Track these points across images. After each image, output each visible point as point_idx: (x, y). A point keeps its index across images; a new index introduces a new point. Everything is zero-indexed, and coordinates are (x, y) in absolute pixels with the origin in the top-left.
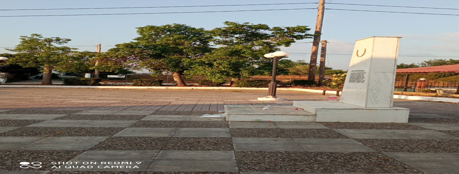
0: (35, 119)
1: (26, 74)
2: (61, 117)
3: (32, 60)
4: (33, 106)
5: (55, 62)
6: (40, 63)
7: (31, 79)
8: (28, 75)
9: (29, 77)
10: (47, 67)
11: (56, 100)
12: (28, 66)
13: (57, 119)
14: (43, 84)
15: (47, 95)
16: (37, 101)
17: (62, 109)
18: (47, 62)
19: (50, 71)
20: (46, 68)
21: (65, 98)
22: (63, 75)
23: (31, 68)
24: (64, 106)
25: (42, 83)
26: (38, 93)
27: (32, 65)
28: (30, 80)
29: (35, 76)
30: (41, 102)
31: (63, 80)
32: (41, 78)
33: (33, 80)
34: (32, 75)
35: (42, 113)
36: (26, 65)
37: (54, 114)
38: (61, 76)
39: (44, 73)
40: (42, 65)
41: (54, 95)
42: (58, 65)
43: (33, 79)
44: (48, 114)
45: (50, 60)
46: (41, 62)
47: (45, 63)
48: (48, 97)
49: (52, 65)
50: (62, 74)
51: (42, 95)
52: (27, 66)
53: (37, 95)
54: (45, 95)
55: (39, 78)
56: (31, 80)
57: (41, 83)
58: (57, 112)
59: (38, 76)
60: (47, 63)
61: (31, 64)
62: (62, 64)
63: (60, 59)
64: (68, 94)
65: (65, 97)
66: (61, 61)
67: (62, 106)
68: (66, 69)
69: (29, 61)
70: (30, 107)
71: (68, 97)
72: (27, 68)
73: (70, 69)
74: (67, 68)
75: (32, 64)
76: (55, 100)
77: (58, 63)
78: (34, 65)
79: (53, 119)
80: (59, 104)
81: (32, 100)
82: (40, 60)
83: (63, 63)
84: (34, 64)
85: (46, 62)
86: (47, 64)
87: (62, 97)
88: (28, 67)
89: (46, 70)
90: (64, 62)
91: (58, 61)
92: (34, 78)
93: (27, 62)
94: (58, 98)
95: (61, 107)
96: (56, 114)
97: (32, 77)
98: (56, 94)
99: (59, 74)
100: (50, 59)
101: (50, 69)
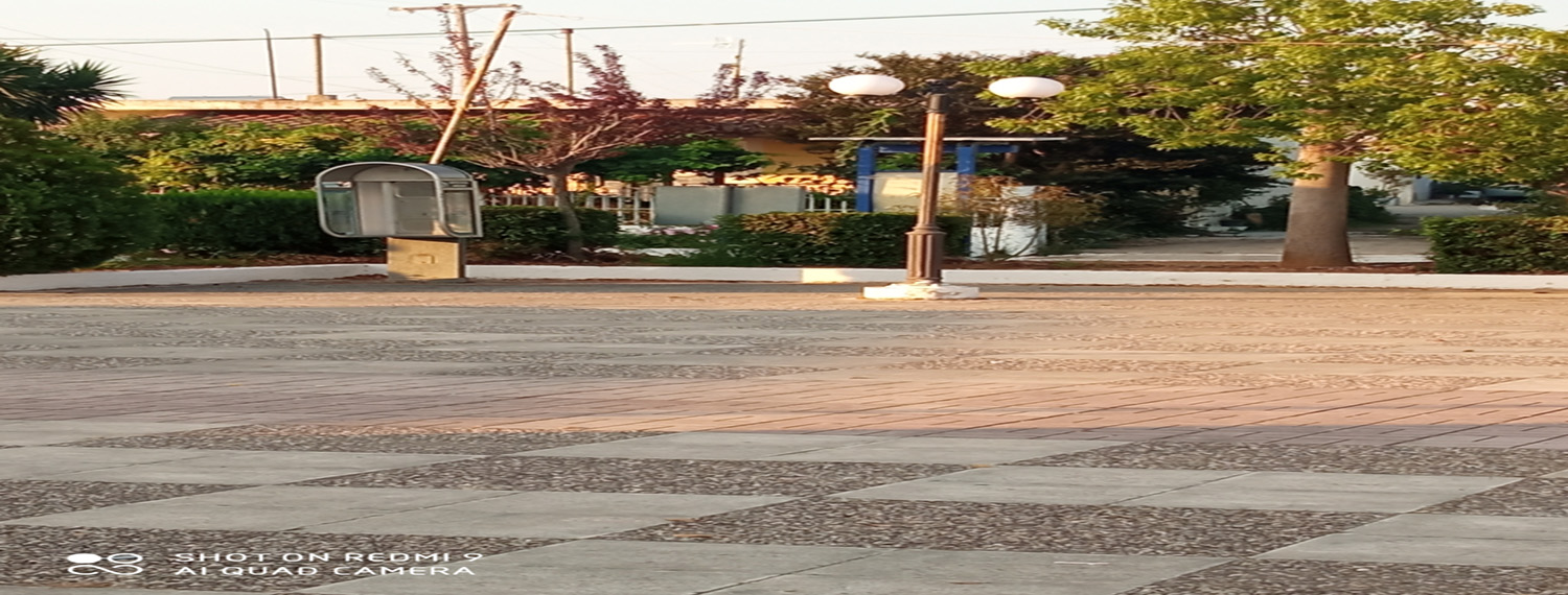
0: (1305, 502)
1: (1166, 192)
2: (1479, 496)
3: (1219, 94)
4: (1269, 417)
5: (1375, 110)
6: (1271, 119)
7: (1201, 225)
8: (1182, 201)
9: (1185, 217)
10: (1315, 143)
11: (1407, 373)
12: (1193, 138)
13: (1451, 507)
14: (1291, 263)
15: (1339, 343)
16: (1283, 384)
17: (1466, 440)
18: (1317, 106)
19: (1342, 170)
20: (1309, 148)
21: (1462, 363)
22: (1415, 199)
23: (1211, 150)
24: (1472, 417)
25: (1286, 256)
26: (1269, 322)
27: (1221, 128)
28: (1194, 238)
29: (1226, 209)
30: (1311, 387)
31: (1428, 231)
32: (1276, 217)
33: (1211, 234)
34: (1207, 198)
35: (1337, 462)
36: (1178, 128)
37: (1418, 472)
38: (1397, 204)
39: (1298, 182)
40: (1284, 128)
41: (1385, 343)
42: (1395, 126)
43: (1211, 229)
44: (1382, 472)
45: (1336, 94)
46: (1276, 109)
47: (1306, 116)
48: (1346, 357)
49: (1351, 131)
50: (1406, 194)
51: (1298, 340)
52: (1186, 139)
53: (1264, 339)
54: (1323, 342)
55: (1255, 218)
56: (1203, 233)
57: (1277, 256)
58: (1440, 462)
59: (1249, 209)
60: (1320, 112)
61: (1211, 126)
62: (1423, 122)
63: (1406, 84)
64: (1477, 332)
65: (1458, 351)
66: (1417, 101)
67: (1459, 418)
68: (1449, 157)
69: (1200, 104)
70: (1244, 419)
71: (1479, 352)
72: (1184, 153)
73: (1475, 152)
74: (1455, 144)
75: (1217, 124)
76: (1397, 373)
77: (1395, 116)
78: (1231, 130)
79: (1430, 510)
80: (1437, 400)
81: (1242, 372)
82: (1271, 94)
83: (1431, 113)
84: (1232, 126)
85: (1311, 110)
86: (1318, 119)
87: (1441, 350)
88: (1188, 144)
89: (1310, 165)
90: (1440, 108)
91: (1396, 102)
92: (1223, 223)
93: (1184, 113)
94: (1417, 362)
95: (1458, 421)
96: (1436, 472)
97: (1208, 216)
98: (1394, 334)
99: (1384, 194)
100: (1342, 86)
101: (1337, 156)
